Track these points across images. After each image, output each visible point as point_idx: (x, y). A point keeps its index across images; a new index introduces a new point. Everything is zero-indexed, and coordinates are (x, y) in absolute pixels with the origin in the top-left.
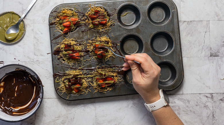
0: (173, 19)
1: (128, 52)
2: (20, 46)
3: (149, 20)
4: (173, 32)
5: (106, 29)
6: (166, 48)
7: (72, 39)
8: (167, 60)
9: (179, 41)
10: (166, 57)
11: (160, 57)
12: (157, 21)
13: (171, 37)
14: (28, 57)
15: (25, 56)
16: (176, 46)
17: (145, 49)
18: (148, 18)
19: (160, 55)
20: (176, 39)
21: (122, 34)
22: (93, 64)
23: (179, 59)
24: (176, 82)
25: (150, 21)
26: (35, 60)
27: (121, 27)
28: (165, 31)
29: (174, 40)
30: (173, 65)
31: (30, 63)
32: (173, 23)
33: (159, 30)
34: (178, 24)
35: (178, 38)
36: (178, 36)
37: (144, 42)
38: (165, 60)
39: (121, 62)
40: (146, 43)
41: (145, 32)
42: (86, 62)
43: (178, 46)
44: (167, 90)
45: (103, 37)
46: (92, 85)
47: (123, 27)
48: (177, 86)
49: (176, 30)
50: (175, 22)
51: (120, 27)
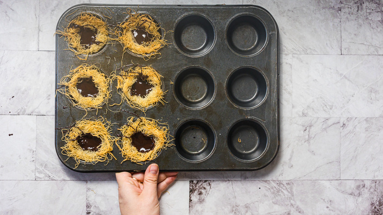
0: (270, 47)
1: (188, 96)
2: (314, 80)
3: (228, 45)
4: (268, 69)
5: (153, 54)
6: (253, 96)
7: (93, 66)
8: (254, 117)
9: (276, 86)
10: (251, 112)
11: (241, 112)
12: (243, 48)
13: (264, 78)
14: (302, 62)
15: (307, 63)
16: (270, 95)
17: (217, 94)
18: (226, 42)
19: (241, 108)
20: (272, 83)
21: (179, 66)
22: (125, 113)
23: (273, 116)
24: (265, 156)
25: (229, 48)
26: (291, 55)
27: (180, 53)
28: (255, 66)
29: (267, 83)
30: (262, 127)
31: (298, 51)
32: (270, 53)
33: (244, 65)
34: (278, 56)
35: (276, 81)
36: (275, 77)
37: (216, 83)
38: (249, 117)
39: (173, 113)
40: (220, 84)
41: (219, 65)
42: (113, 108)
43: (275, 95)
44: (248, 168)
45: (146, 67)
46: (120, 148)
47: (182, 53)
48: (266, 163)
49: (273, 66)
50: (272, 53)
51: (178, 52)
